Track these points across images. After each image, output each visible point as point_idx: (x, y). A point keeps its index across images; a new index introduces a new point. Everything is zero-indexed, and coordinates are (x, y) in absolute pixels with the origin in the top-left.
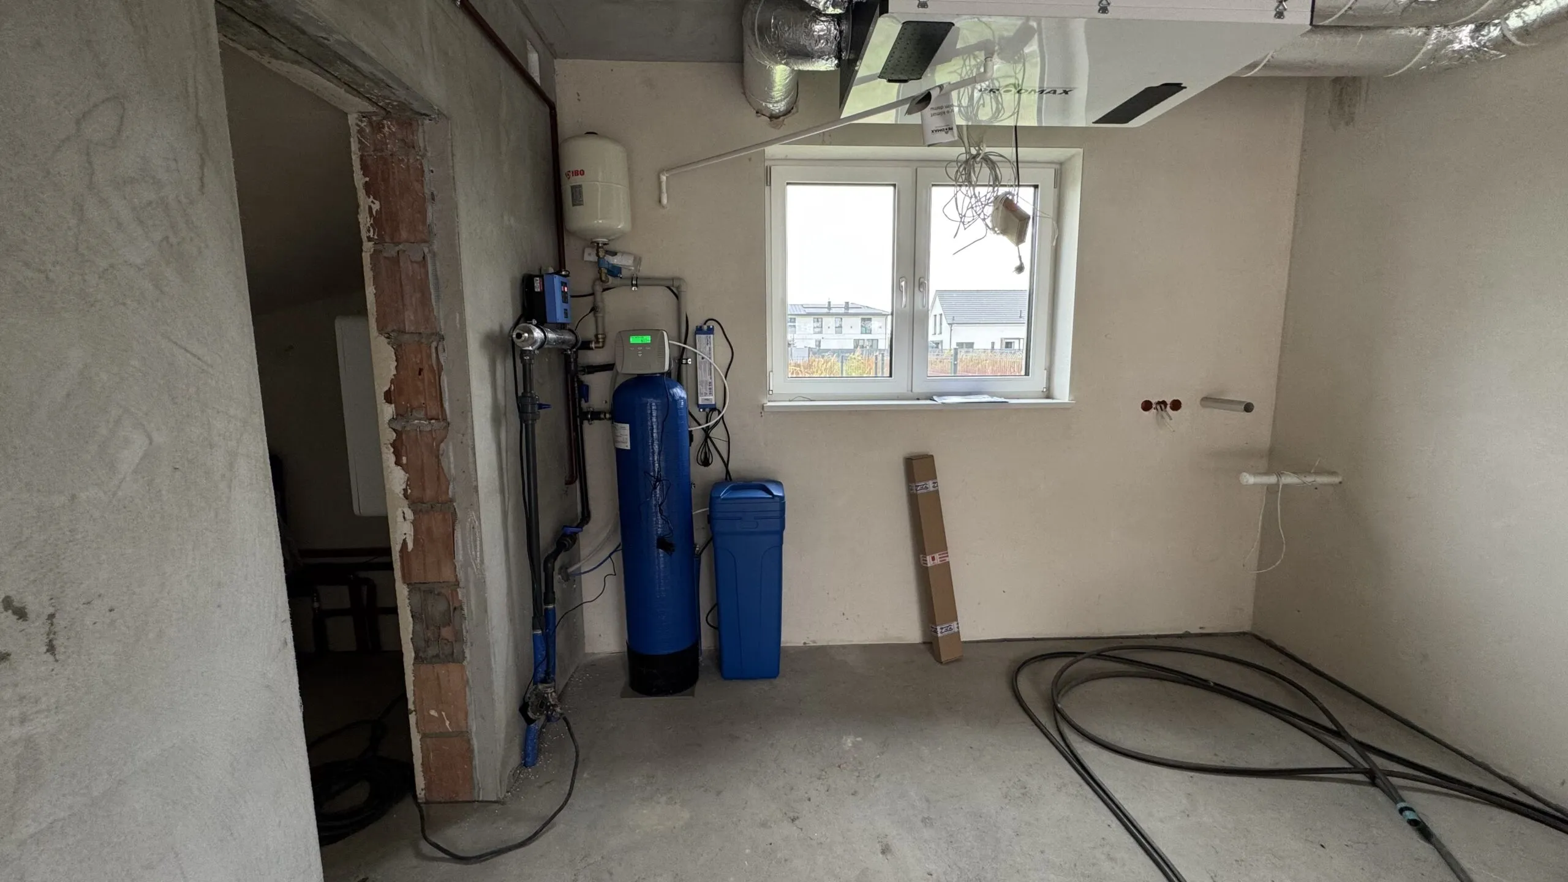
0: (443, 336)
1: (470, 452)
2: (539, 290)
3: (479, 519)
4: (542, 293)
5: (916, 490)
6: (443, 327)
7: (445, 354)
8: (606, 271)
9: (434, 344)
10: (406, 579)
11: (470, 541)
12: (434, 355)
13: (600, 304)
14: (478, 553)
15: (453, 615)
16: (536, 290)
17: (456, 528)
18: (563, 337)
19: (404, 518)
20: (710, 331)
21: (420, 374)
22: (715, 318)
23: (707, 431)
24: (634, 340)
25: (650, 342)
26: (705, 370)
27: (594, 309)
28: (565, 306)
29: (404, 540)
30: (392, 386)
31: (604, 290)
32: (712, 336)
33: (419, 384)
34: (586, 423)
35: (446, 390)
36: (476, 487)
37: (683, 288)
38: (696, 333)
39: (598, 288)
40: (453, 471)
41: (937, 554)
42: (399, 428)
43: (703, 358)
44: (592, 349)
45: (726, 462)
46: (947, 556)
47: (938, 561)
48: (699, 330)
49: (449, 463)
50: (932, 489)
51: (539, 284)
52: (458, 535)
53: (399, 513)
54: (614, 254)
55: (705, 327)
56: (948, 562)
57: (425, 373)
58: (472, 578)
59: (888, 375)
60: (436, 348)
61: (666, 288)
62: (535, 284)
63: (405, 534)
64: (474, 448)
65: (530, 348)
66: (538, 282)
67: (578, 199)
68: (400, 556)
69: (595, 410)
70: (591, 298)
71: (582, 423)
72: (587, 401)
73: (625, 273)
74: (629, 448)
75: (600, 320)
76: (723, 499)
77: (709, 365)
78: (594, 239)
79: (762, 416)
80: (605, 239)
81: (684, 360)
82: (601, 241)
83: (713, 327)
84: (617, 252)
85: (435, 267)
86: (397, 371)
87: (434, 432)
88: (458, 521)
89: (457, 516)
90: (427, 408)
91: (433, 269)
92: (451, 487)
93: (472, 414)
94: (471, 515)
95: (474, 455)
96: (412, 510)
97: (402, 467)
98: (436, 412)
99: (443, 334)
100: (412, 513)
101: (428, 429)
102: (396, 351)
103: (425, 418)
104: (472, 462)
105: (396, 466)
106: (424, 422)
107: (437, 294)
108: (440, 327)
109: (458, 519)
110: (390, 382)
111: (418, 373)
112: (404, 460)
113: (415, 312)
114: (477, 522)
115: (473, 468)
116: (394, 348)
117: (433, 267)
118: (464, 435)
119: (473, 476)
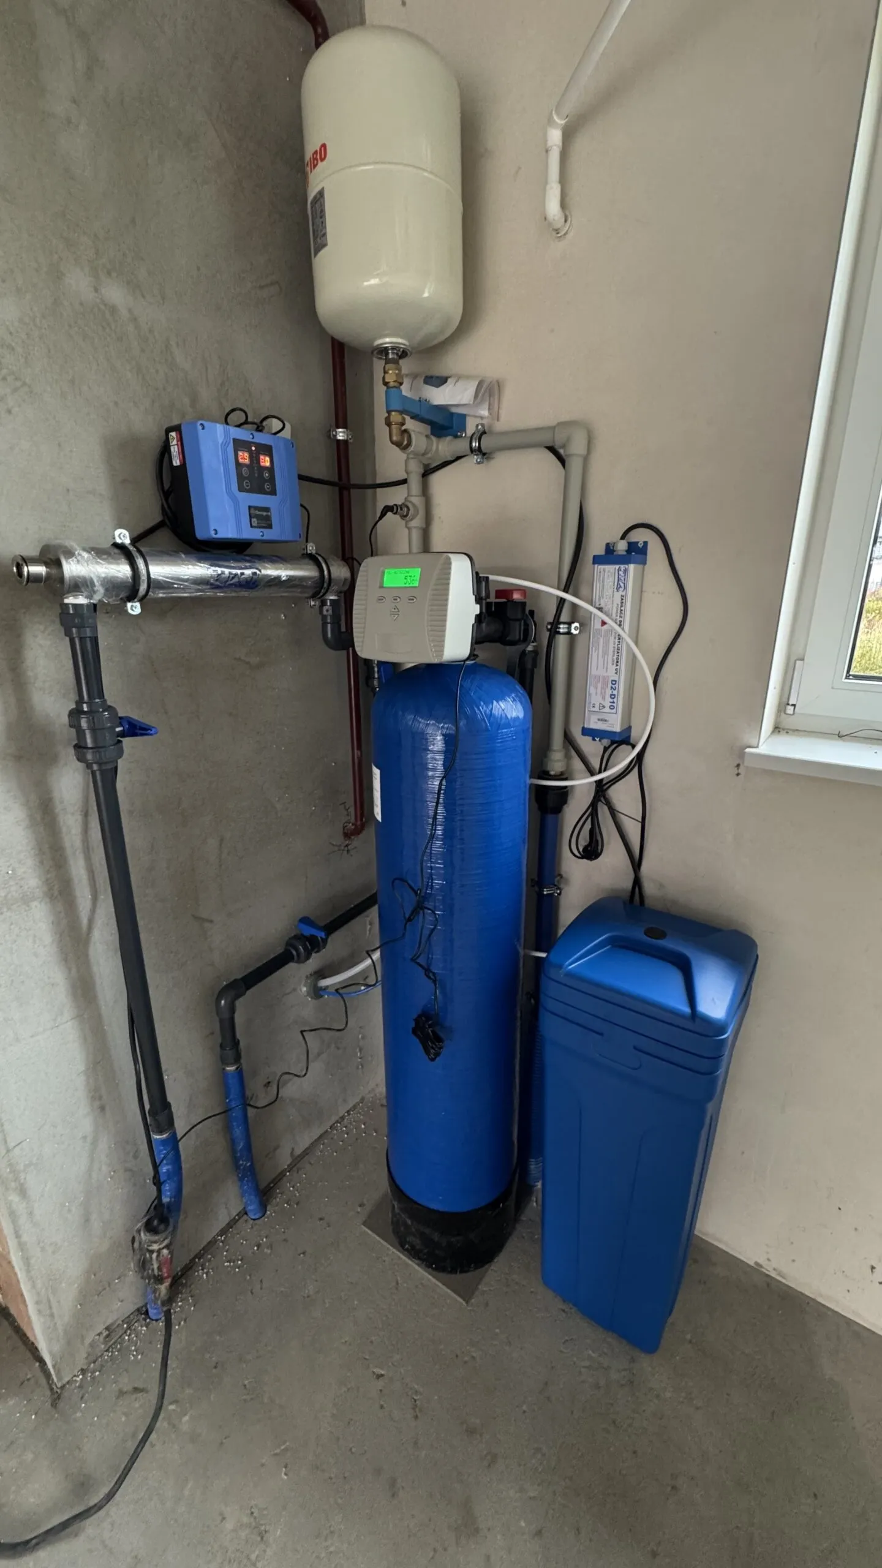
2: (178, 464)
4: (184, 464)
13: (414, 500)
16: (175, 464)
18: (248, 572)
20: (637, 553)
22: (651, 523)
23: (601, 789)
24: (391, 578)
25: (416, 584)
26: (605, 653)
28: (260, 501)
31: (428, 470)
32: (635, 568)
38: (597, 562)
39: (415, 467)
43: (604, 623)
45: (636, 857)
51: (176, 448)
54: (444, 381)
55: (622, 547)
61: (544, 451)
62: (172, 449)
65: (82, 600)
66: (175, 442)
67: (319, 238)
73: (466, 425)
74: (380, 818)
75: (415, 535)
77: (617, 640)
78: (375, 339)
79: (738, 774)
80: (400, 340)
81: (564, 623)
82: (393, 348)
83: (646, 543)
84: (444, 374)
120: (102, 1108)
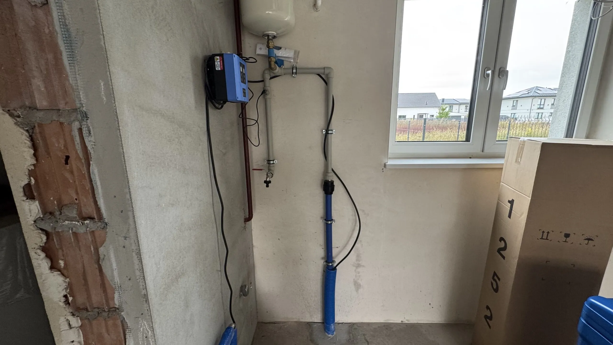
0: (85, 113)
1: (135, 257)
2: (220, 69)
3: (152, 329)
4: (223, 71)
6: (84, 101)
7: (92, 139)
8: (274, 60)
9: (76, 125)
12: (77, 139)
13: (268, 88)
16: (217, 69)
17: (127, 336)
19: (70, 325)
21: (67, 163)
27: (264, 92)
28: (244, 86)
30: (32, 178)
31: (271, 78)
33: (68, 175)
35: (99, 183)
36: (146, 297)
37: (331, 76)
39: (268, 77)
40: (117, 279)
42: (49, 229)
49: (112, 270)
51: (219, 63)
52: (130, 343)
53: (62, 319)
57: (72, 160)
60: (80, 130)
61: (317, 76)
62: (216, 63)
63: (72, 342)
64: (139, 254)
66: (219, 60)
70: (261, 85)
75: (268, 102)
78: (265, 32)
79: (383, 172)
80: (274, 33)
82: (271, 35)
84: (281, 46)
85: (61, 11)
86: (37, 160)
87: (89, 235)
88: (129, 330)
89: (127, 325)
90: (79, 205)
91: (59, 14)
92: (116, 296)
93: (133, 214)
94: (142, 325)
95: (140, 261)
96: (77, 316)
97: (59, 273)
98: (90, 210)
99: (85, 110)
100: (77, 320)
101: (81, 230)
102: (31, 134)
103: (78, 218)
104: (139, 270)
105: (52, 271)
106: (77, 223)
107: (70, 53)
108: (80, 100)
109: (129, 328)
110: (29, 174)
111: (64, 162)
112: (62, 263)
113: (47, 80)
114: (150, 332)
115: (141, 275)
116: (27, 131)
117: (59, 11)
118: (127, 238)
119: (141, 284)
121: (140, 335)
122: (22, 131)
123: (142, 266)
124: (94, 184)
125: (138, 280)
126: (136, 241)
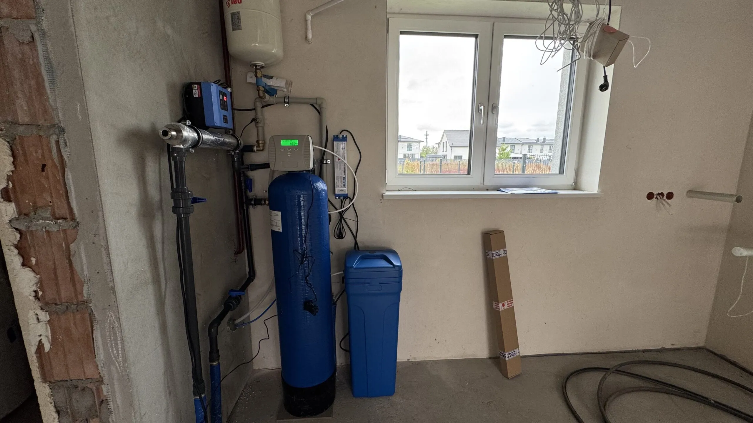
0: (63, 128)
1: (104, 252)
2: (197, 96)
3: (119, 319)
4: (201, 98)
5: (493, 256)
6: (61, 117)
7: (68, 149)
8: (263, 89)
9: (54, 138)
10: (45, 379)
11: (111, 341)
12: (55, 150)
13: (260, 116)
14: (120, 352)
15: (100, 409)
16: (195, 96)
17: (94, 328)
18: (222, 139)
19: (38, 319)
20: (344, 139)
21: (43, 170)
22: (348, 130)
23: (341, 214)
24: (284, 143)
25: (297, 145)
26: (340, 169)
27: (255, 121)
28: (225, 113)
29: (40, 341)
30: (10, 183)
31: (264, 107)
32: (346, 142)
33: (43, 180)
34: (251, 206)
35: (72, 187)
36: (113, 289)
37: (324, 106)
38: (333, 141)
39: (259, 105)
40: (86, 273)
41: (506, 302)
42: (23, 228)
43: (339, 159)
44: (254, 151)
45: (355, 235)
46: (513, 303)
47: (506, 307)
48: (336, 138)
49: (82, 264)
50: (503, 255)
51: (197, 91)
52: (97, 335)
53: (31, 314)
54: (271, 78)
55: (341, 136)
56: (513, 307)
57: (48, 168)
58: (116, 375)
59: (467, 173)
60: (57, 142)
61: (311, 105)
62: (194, 91)
63: (41, 335)
64: (107, 249)
65: (181, 146)
66: (196, 88)
67: (237, 26)
68: (37, 357)
69: (258, 198)
71: (248, 208)
72: (251, 191)
73: (279, 94)
74: (281, 231)
75: (260, 129)
76: (356, 269)
77: (344, 165)
79: (381, 202)
80: (262, 63)
81: (325, 160)
82: (259, 65)
83: (346, 136)
84: (272, 75)
85: (46, 48)
86: (15, 167)
87: (61, 232)
88: (96, 322)
89: (95, 316)
90: (53, 207)
91: (44, 50)
92: (85, 288)
93: (103, 213)
94: (109, 316)
95: (108, 256)
96: (46, 311)
97: (30, 269)
98: (63, 211)
99: (62, 126)
100: (46, 314)
101: (55, 229)
102: (11, 144)
103: (51, 218)
104: (107, 263)
105: (24, 267)
106: (50, 222)
107: (51, 80)
108: (59, 118)
109: (96, 320)
110: (7, 179)
111: (41, 170)
112: (33, 260)
113: (29, 101)
114: (116, 322)
115: (109, 269)
116: (8, 142)
117: (44, 48)
118: (97, 235)
119: (108, 276)
120: (170, 393)
121: (107, 325)
122: (4, 141)
123: (110, 260)
124: (68, 188)
125: (106, 273)
126: (105, 237)
